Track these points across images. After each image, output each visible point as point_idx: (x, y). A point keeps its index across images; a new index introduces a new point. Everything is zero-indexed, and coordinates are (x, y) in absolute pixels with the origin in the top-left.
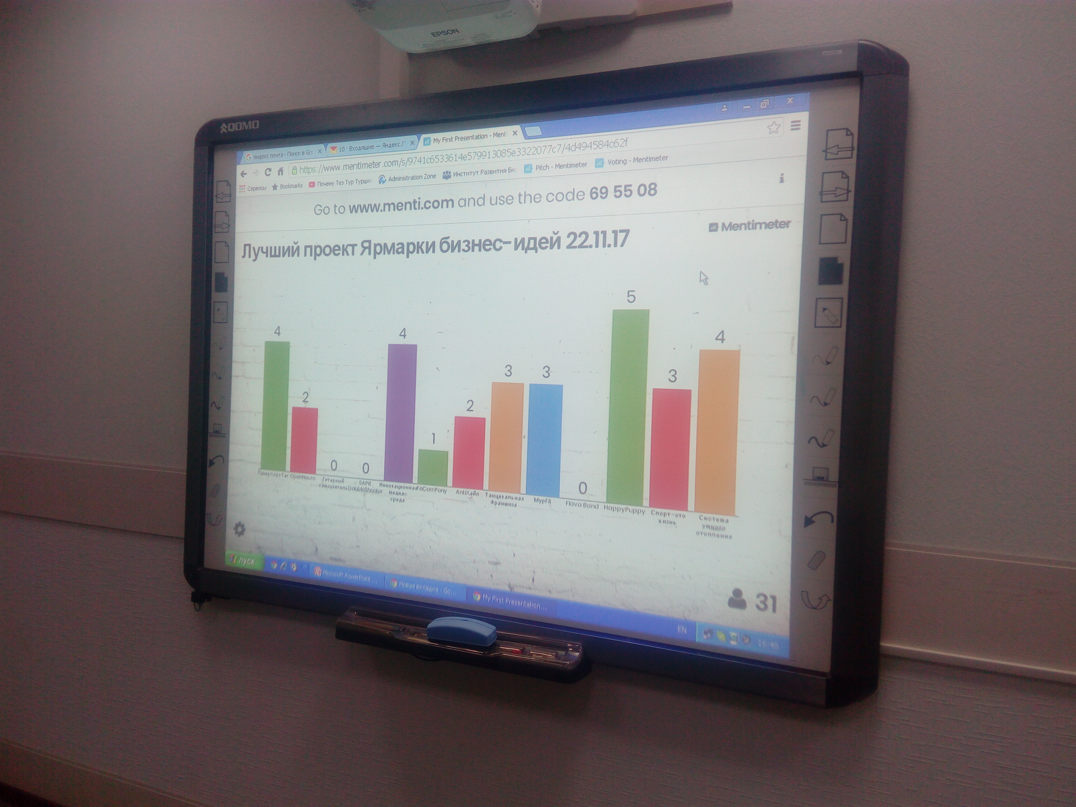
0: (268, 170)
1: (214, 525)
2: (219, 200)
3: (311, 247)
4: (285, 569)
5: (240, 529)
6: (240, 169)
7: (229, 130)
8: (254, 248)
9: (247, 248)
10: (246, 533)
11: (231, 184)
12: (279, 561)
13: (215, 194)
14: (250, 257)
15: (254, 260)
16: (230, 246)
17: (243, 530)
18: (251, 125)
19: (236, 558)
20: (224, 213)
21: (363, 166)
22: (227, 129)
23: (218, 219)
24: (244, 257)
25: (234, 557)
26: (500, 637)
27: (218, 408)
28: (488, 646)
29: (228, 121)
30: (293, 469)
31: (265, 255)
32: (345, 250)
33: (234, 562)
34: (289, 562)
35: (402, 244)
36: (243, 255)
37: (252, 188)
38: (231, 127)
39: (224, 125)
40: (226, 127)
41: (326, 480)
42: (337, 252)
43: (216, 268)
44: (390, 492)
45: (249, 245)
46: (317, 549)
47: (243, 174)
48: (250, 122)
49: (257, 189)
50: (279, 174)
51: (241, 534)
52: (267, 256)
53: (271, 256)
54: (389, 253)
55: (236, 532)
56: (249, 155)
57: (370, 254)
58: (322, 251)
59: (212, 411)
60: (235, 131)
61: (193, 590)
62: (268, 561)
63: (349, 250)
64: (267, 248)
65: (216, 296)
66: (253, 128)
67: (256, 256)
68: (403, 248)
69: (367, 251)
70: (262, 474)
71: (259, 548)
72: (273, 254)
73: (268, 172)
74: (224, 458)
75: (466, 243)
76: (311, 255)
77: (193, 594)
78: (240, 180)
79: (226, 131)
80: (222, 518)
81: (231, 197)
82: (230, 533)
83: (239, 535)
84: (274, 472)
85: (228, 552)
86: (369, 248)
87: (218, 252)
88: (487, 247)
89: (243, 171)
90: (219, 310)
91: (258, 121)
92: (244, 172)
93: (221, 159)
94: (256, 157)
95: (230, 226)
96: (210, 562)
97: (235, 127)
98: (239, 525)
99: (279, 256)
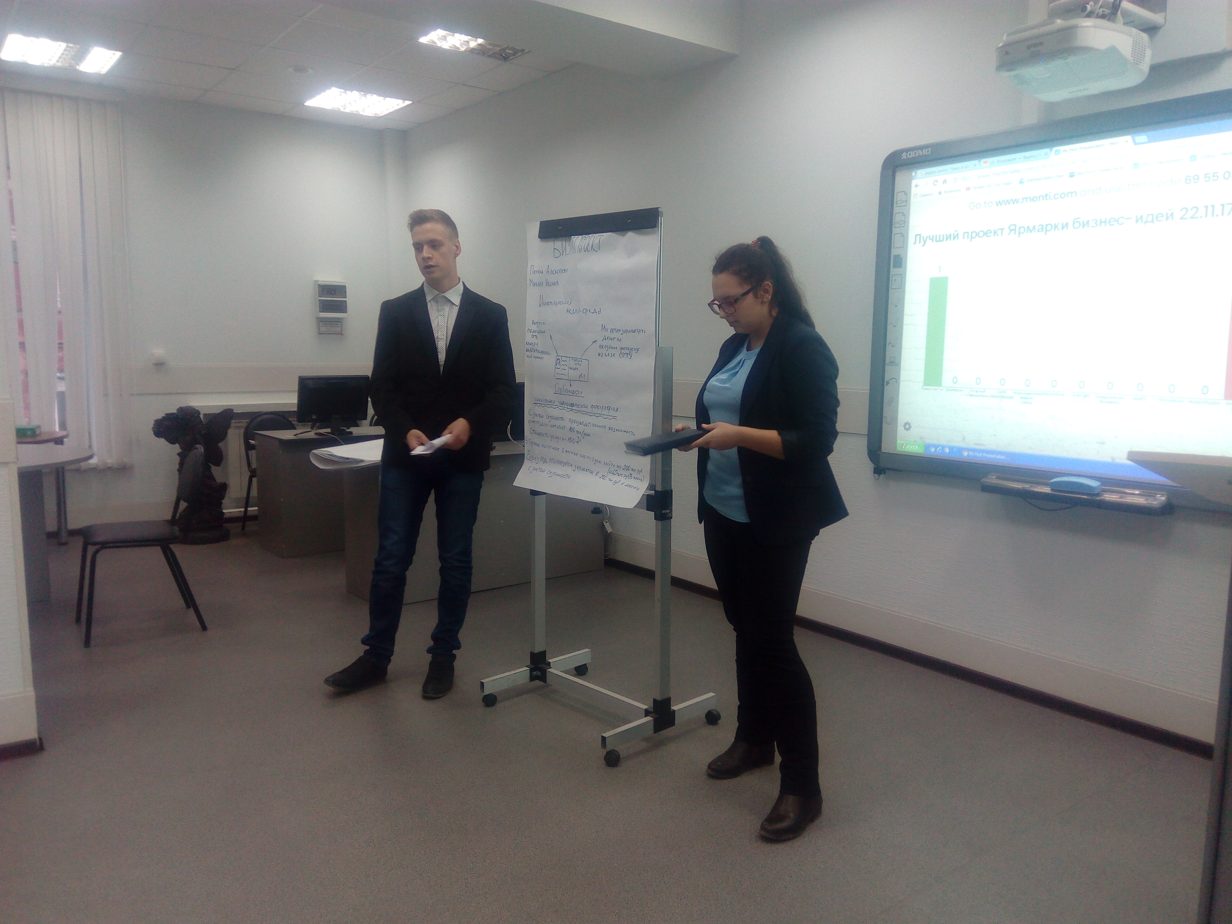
0: (935, 182)
1: (889, 424)
2: (899, 205)
3: (968, 233)
4: (940, 451)
5: (907, 426)
6: (914, 182)
7: (908, 156)
8: (923, 237)
9: (918, 237)
10: (911, 429)
11: (907, 194)
12: (936, 447)
13: (895, 201)
14: (920, 242)
15: (923, 246)
16: (904, 237)
17: (910, 427)
18: (925, 152)
19: (904, 445)
20: (902, 214)
22: (906, 156)
23: (897, 218)
24: (915, 243)
27: (893, 346)
29: (907, 150)
31: (931, 241)
32: (995, 232)
33: (904, 448)
34: (943, 447)
35: (1042, 225)
37: (923, 195)
38: (910, 154)
40: (906, 154)
41: (971, 391)
42: (988, 235)
43: (894, 252)
44: (1021, 398)
45: (920, 235)
46: (964, 438)
47: (916, 186)
48: (924, 150)
49: (926, 195)
50: (944, 183)
51: (908, 429)
52: (933, 241)
53: (936, 241)
54: (1031, 232)
55: (905, 429)
56: (922, 172)
57: (1015, 233)
58: (977, 234)
59: (889, 348)
60: (912, 157)
61: (874, 467)
62: (928, 446)
63: (999, 232)
64: (933, 236)
65: (893, 271)
67: (925, 242)
68: (1042, 228)
69: (1013, 232)
70: (925, 389)
71: (921, 438)
72: (938, 240)
74: (897, 380)
76: (968, 238)
77: (874, 469)
78: (914, 190)
79: (906, 158)
80: (895, 419)
81: (908, 202)
82: (900, 429)
83: (906, 431)
84: (933, 387)
85: (899, 442)
86: (1015, 230)
87: (896, 240)
89: (916, 184)
90: (895, 280)
91: (930, 149)
93: (900, 177)
94: (926, 173)
95: (905, 223)
96: (886, 448)
97: (913, 154)
98: (907, 423)
99: (943, 241)
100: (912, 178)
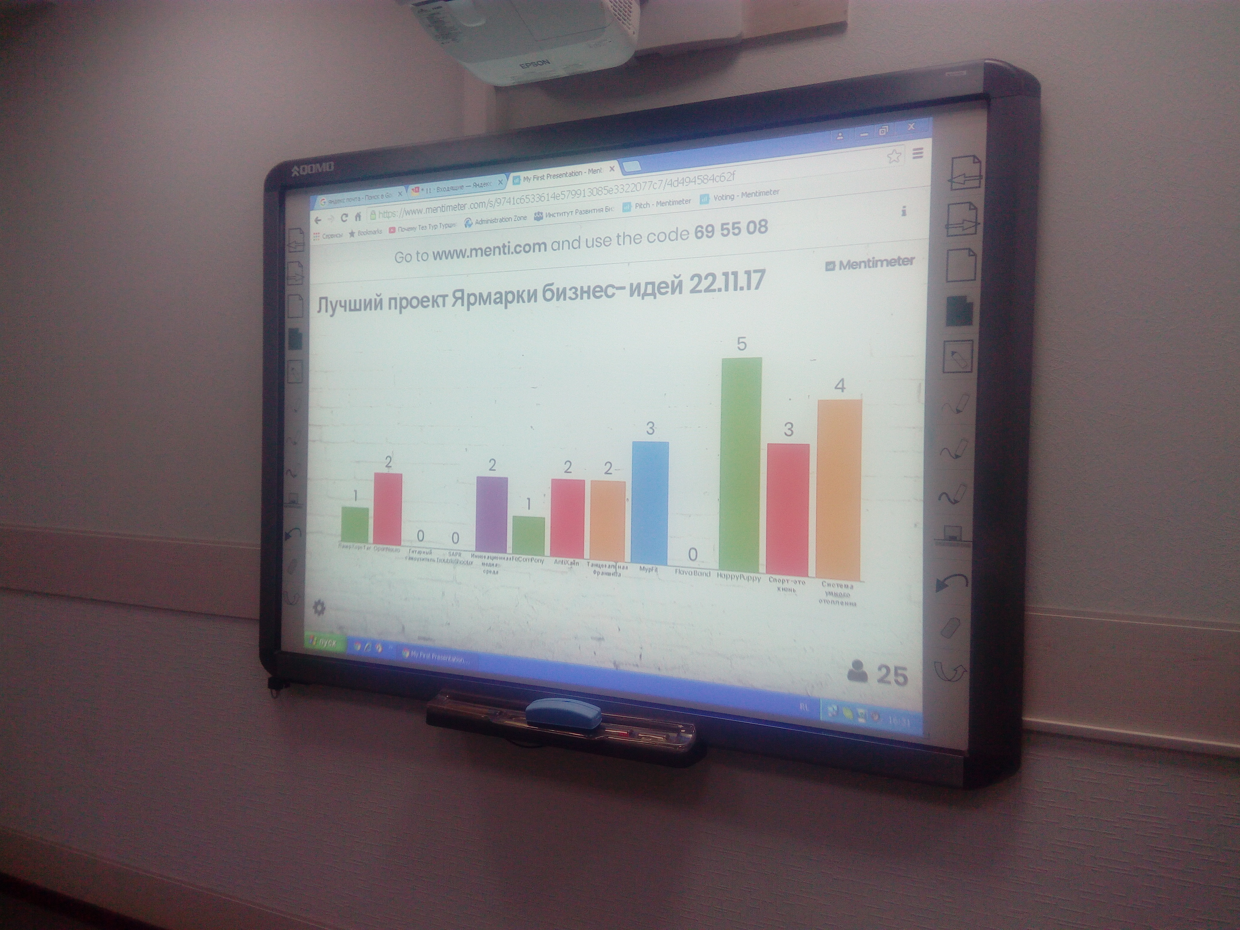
0: (344, 216)
1: (291, 604)
2: (292, 250)
3: (395, 299)
4: (369, 650)
5: (319, 608)
6: (313, 215)
7: (301, 173)
8: (331, 302)
9: (323, 301)
10: (326, 612)
11: (304, 232)
12: (363, 642)
13: (287, 243)
14: (327, 311)
15: (332, 316)
16: (304, 300)
17: (323, 609)
18: (326, 167)
19: (315, 639)
20: (297, 263)
21: (447, 208)
22: (299, 172)
23: (291, 270)
24: (319, 312)
25: (313, 639)
26: (606, 720)
27: (294, 476)
28: (592, 729)
29: (300, 163)
30: (376, 542)
31: (343, 309)
32: (435, 301)
33: (314, 643)
34: (374, 643)
35: (500, 293)
36: (318, 309)
37: (327, 236)
38: (304, 170)
39: (296, 168)
40: (297, 169)
41: (413, 552)
42: (425, 304)
43: (289, 324)
44: (482, 564)
45: (326, 298)
46: (403, 628)
47: (317, 220)
48: (324, 164)
49: (332, 236)
50: (356, 220)
51: (321, 612)
52: (345, 310)
53: (351, 310)
54: (485, 303)
55: (316, 611)
56: (324, 199)
57: (463, 305)
58: (409, 303)
59: (287, 479)
60: (308, 174)
61: (270, 676)
62: (351, 641)
63: (440, 300)
64: (345, 301)
65: (289, 354)
66: (328, 170)
67: (334, 310)
68: (501, 298)
69: (460, 301)
70: (343, 547)
71: (341, 628)
72: (353, 307)
73: (344, 218)
74: (301, 531)
75: (574, 290)
76: (396, 308)
77: (270, 680)
78: (314, 227)
79: (298, 175)
80: (300, 597)
81: (304, 246)
82: (309, 611)
83: (319, 615)
84: (356, 545)
85: (307, 634)
86: (462, 298)
87: (292, 306)
88: (598, 294)
89: (317, 218)
90: (293, 369)
91: (332, 163)
92: (319, 219)
93: (292, 205)
94: (331, 202)
95: (303, 278)
96: (286, 646)
97: (307, 170)
98: (319, 603)
99: (360, 310)
100: (309, 208)
